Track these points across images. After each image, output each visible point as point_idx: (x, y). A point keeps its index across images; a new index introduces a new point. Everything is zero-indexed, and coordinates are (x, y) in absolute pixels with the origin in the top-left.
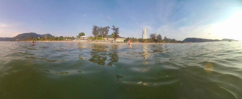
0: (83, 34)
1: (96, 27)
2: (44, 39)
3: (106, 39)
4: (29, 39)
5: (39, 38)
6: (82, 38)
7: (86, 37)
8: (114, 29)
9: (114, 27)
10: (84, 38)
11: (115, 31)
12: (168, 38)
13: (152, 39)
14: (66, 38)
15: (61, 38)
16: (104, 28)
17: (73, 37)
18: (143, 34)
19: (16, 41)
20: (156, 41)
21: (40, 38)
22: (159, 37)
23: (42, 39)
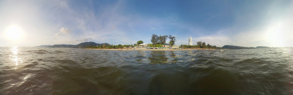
0: (141, 42)
1: (155, 35)
2: (102, 47)
3: (163, 46)
4: (89, 47)
5: (97, 46)
6: (141, 46)
7: (146, 45)
8: (170, 38)
9: (170, 36)
10: (143, 45)
11: (171, 40)
12: (210, 45)
13: (199, 45)
14: (125, 46)
15: (120, 46)
16: (163, 37)
17: (132, 45)
18: (189, 42)
19: (79, 48)
20: (201, 47)
21: (99, 46)
22: (204, 44)
23: (100, 47)
